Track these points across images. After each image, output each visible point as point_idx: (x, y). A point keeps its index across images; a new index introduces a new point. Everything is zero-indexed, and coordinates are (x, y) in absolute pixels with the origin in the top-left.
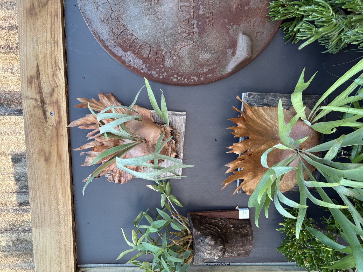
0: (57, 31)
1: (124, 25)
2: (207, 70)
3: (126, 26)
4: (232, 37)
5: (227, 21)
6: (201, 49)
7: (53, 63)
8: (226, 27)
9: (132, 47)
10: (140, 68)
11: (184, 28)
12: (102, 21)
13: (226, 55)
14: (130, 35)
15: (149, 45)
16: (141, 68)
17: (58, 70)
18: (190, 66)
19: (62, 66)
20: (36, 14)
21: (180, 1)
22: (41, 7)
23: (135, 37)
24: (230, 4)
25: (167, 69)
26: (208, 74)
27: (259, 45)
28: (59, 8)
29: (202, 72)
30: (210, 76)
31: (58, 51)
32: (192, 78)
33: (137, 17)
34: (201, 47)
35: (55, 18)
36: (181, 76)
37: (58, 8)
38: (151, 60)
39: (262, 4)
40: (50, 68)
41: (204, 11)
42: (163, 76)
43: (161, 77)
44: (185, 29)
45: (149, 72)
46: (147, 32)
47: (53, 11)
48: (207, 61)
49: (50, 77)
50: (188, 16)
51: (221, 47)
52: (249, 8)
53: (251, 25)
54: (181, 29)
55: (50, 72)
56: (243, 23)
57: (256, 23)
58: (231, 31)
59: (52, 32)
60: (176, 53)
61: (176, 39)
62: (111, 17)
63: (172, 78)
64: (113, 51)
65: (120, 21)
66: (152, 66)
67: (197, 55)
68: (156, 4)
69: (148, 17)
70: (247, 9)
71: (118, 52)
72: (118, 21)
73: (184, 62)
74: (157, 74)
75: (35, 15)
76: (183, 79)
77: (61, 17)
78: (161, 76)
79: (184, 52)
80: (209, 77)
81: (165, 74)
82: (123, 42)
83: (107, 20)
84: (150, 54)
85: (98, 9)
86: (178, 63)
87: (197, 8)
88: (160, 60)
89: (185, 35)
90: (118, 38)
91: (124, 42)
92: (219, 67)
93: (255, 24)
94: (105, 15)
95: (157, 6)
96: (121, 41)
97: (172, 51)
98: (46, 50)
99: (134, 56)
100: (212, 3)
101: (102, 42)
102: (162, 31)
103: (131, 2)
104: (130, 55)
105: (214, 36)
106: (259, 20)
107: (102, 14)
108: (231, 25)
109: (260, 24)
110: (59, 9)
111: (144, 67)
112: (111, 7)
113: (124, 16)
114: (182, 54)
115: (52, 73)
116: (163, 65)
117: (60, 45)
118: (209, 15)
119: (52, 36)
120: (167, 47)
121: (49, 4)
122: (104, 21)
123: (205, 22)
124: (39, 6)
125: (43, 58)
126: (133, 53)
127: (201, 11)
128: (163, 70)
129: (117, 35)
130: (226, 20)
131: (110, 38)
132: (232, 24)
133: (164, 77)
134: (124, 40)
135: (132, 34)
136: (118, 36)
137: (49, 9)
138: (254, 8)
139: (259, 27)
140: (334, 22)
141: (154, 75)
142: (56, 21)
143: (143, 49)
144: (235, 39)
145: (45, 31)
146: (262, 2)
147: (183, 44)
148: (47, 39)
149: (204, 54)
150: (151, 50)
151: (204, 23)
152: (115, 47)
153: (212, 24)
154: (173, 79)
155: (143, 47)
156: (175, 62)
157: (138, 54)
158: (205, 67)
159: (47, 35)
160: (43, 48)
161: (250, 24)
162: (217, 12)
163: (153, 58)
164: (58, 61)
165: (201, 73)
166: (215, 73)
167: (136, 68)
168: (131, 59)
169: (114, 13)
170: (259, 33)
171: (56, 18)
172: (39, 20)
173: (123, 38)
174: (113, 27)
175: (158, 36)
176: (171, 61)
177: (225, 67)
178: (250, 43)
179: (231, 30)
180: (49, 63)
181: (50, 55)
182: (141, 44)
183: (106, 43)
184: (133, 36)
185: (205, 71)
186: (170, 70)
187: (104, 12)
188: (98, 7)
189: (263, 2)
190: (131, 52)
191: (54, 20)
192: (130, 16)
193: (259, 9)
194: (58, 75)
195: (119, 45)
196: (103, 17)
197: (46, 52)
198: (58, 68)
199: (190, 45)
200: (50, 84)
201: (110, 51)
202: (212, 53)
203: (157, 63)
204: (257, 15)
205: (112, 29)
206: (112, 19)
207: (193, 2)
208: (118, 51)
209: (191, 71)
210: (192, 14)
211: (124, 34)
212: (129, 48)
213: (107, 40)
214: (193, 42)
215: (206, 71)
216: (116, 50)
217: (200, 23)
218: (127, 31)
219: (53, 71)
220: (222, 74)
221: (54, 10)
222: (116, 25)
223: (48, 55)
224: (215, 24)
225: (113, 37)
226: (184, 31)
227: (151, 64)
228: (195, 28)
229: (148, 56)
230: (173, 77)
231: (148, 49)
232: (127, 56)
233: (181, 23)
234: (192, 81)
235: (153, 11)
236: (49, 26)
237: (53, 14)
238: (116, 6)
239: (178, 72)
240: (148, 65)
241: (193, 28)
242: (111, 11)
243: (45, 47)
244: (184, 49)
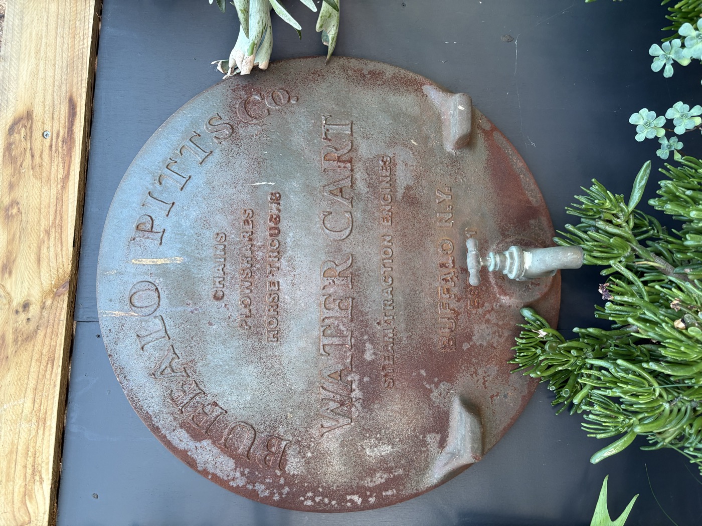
0: (48, 395)
1: (198, 383)
2: (383, 480)
3: (202, 386)
4: (438, 407)
5: (425, 374)
6: (368, 435)
7: (29, 466)
8: (423, 387)
9: (212, 432)
10: (228, 476)
11: (330, 391)
12: (150, 375)
13: (426, 446)
14: (209, 406)
15: (252, 427)
16: (230, 478)
17: (38, 483)
18: (343, 473)
19: (48, 473)
20: (7, 357)
21: (324, 335)
22: (19, 343)
23: (220, 410)
24: (430, 339)
25: (290, 480)
26: (387, 490)
27: (498, 422)
28: (61, 345)
29: (371, 485)
30: (389, 493)
31: (43, 439)
32: (348, 498)
33: (227, 367)
34: (368, 431)
35: (47, 366)
36: (324, 495)
37: (58, 344)
38: (255, 460)
39: (500, 336)
40: (19, 478)
41: (375, 354)
42: (281, 494)
43: (276, 497)
44: (333, 392)
45: (248, 486)
46: (248, 398)
47: (44, 352)
48: (383, 460)
49: (17, 498)
50: (340, 366)
51: (414, 430)
52: (471, 346)
53: (478, 381)
54: (324, 394)
55: (18, 486)
56: (461, 377)
57: (488, 376)
58: (435, 395)
59: (37, 397)
60: (313, 445)
61: (312, 414)
62: (172, 368)
63: (302, 498)
64: (168, 438)
65: (190, 375)
66: (257, 473)
67: (359, 448)
68: (272, 341)
69: (251, 368)
70: (468, 349)
71: (181, 441)
72: (185, 375)
73: (329, 464)
74: (266, 489)
75: (4, 361)
76: (326, 500)
77: (61, 364)
78: (277, 495)
79: (331, 443)
80: (387, 495)
81: (287, 489)
82: (193, 419)
83: (162, 373)
84: (253, 447)
85: (144, 349)
86: (316, 465)
87: (358, 348)
88: (276, 461)
89: (333, 405)
90: (183, 410)
91: (195, 420)
92: (410, 474)
93: (486, 379)
94: (158, 361)
95: (272, 346)
96: (190, 418)
97: (302, 439)
98: (17, 436)
99: (216, 451)
100: (391, 338)
101: (148, 417)
102: (282, 397)
103: (217, 336)
104: (208, 449)
105: (397, 407)
106: (494, 371)
107: (152, 359)
108: (433, 382)
109: (497, 378)
110: (60, 347)
111: (238, 474)
112: (172, 346)
113: (199, 364)
114: (325, 446)
115: (22, 490)
116: (282, 469)
117: (50, 425)
118: (385, 363)
119: (36, 405)
120: (292, 431)
121: (37, 336)
122: (154, 375)
123: (378, 376)
124: (16, 341)
125: (7, 455)
126: (214, 443)
127: (368, 354)
128: (282, 481)
129: (181, 405)
130: (423, 372)
131: (165, 411)
132: (436, 379)
133: (284, 496)
134: (197, 416)
135: (214, 402)
136: (182, 407)
137: (38, 346)
138: (481, 345)
139: (496, 383)
140: (665, 408)
141: (259, 492)
142: (48, 372)
143: (238, 436)
144: (444, 411)
145: (21, 395)
146: (499, 333)
147: (329, 425)
148: (22, 412)
149: (376, 447)
150: (254, 439)
151: (375, 380)
152: (174, 430)
153: (393, 382)
154: (304, 501)
155: (237, 431)
156: (309, 463)
157: (226, 447)
158: (378, 475)
159: (23, 405)
160: (11, 433)
161: (476, 379)
162: (404, 355)
163: (259, 454)
164: (40, 462)
165: (370, 488)
166: (401, 488)
167: (219, 477)
168: (209, 457)
169: (179, 358)
170: (497, 396)
171: (49, 366)
172: (12, 370)
173: (195, 412)
174: (174, 387)
175: (271, 407)
176: (300, 461)
177: (424, 474)
178: (478, 430)
179: (435, 393)
180: (19, 467)
181: (25, 447)
182: (234, 425)
183: (156, 420)
184: (217, 408)
185: (378, 483)
186: (296, 482)
187: (157, 355)
188: (144, 345)
189: (501, 334)
190: (211, 441)
191: (45, 372)
192: (212, 364)
193: (492, 346)
194: (36, 494)
195: (183, 425)
196: (153, 367)
197: (16, 441)
198: (37, 478)
199: (344, 427)
200: (14, 516)
201: (163, 438)
202: (393, 444)
203: (268, 466)
204: (489, 359)
205: (172, 391)
206: (173, 371)
207: (352, 337)
208: (182, 439)
209: (345, 482)
210: (349, 360)
211: (197, 402)
212: (206, 432)
213: (157, 415)
214: (350, 421)
215: (381, 484)
216: (176, 437)
217: (366, 379)
218: (203, 396)
219: (26, 485)
220: (419, 488)
221: (47, 349)
222: (181, 384)
223: (20, 448)
224: (398, 380)
225: (171, 408)
226: (332, 396)
227: (254, 467)
228: (354, 390)
229: (248, 451)
230: (304, 497)
231: (248, 436)
232: (200, 451)
233: (325, 379)
234: (349, 504)
235: (263, 355)
236: (31, 385)
237: (45, 358)
238: (183, 345)
239: (315, 485)
240: (247, 471)
241: (352, 390)
242: (171, 355)
243: (15, 429)
244: (330, 436)
